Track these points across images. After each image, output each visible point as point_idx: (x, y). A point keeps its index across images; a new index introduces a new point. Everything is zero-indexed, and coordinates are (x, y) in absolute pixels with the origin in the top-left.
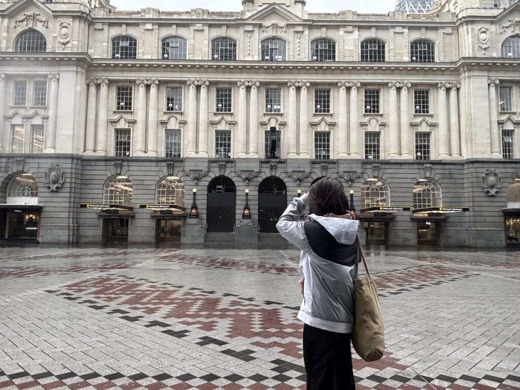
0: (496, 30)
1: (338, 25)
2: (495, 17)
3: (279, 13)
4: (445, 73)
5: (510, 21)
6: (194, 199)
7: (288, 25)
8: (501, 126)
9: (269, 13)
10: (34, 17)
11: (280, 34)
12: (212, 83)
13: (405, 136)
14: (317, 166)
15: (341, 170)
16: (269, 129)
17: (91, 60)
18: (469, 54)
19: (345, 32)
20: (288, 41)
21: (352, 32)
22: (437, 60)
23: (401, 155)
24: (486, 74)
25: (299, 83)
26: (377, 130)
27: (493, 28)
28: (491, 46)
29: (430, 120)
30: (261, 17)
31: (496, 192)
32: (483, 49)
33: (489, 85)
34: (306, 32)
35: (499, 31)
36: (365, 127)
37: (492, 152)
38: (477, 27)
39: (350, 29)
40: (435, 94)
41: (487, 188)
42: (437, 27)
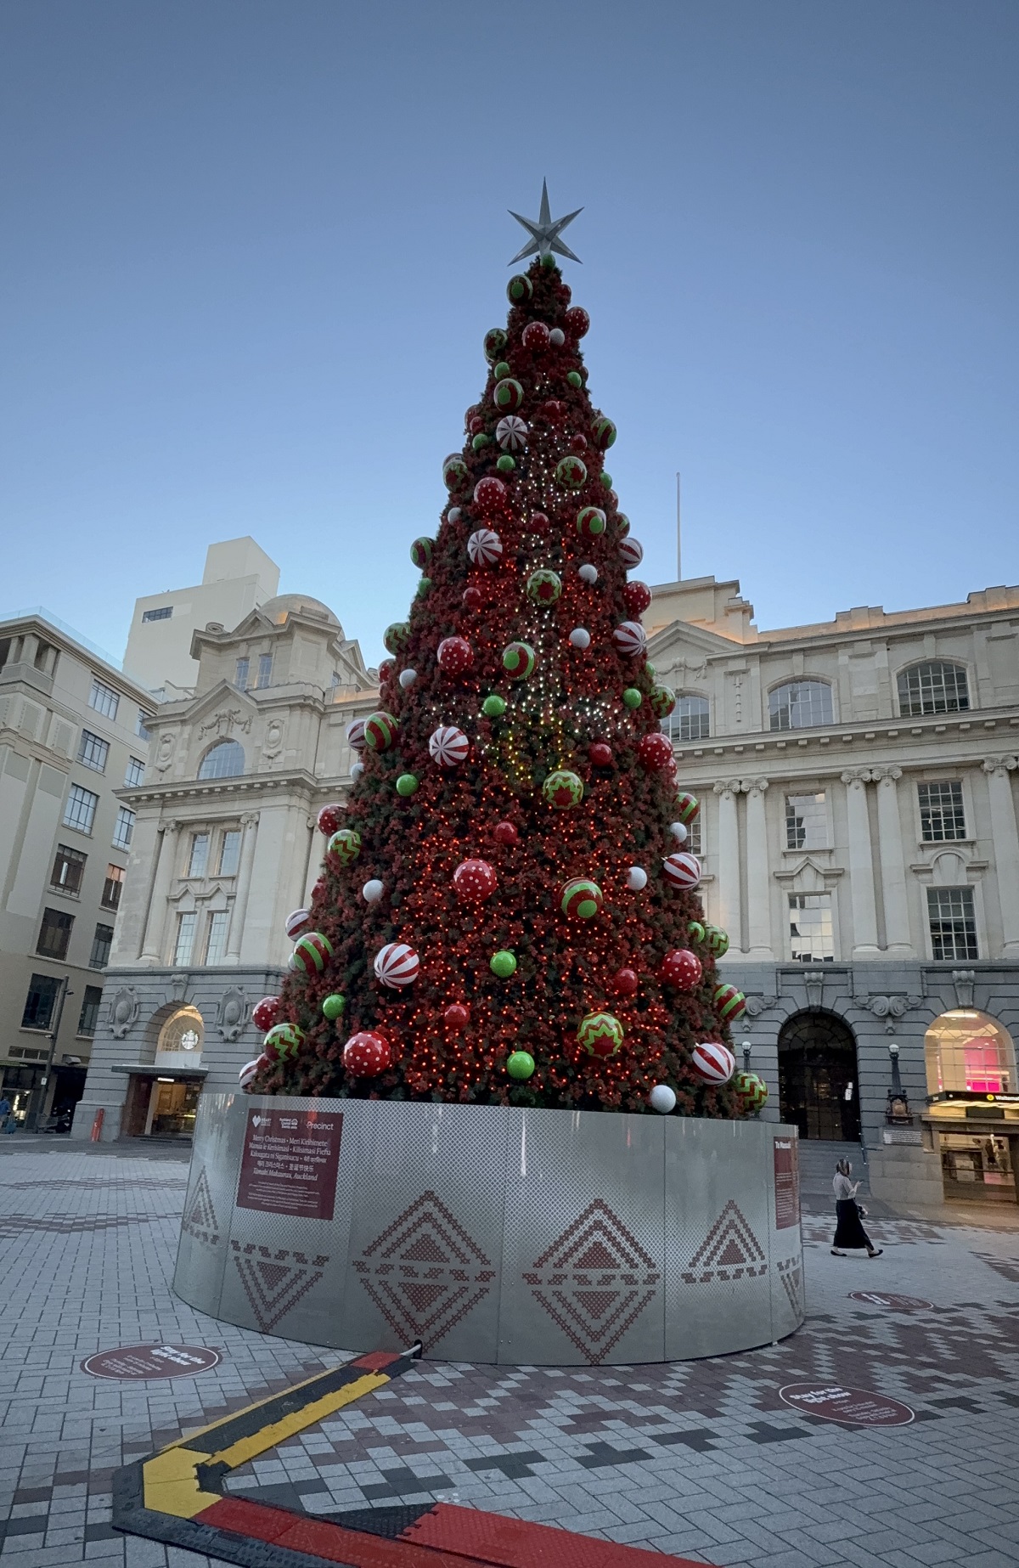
1: (834, 645)
3: (690, 640)
9: (667, 643)
10: (230, 718)
11: (693, 683)
14: (796, 979)
15: (861, 990)
17: (317, 783)
19: (851, 657)
20: (711, 696)
21: (871, 655)
25: (741, 782)
34: (755, 671)
36: (926, 877)
39: (865, 647)
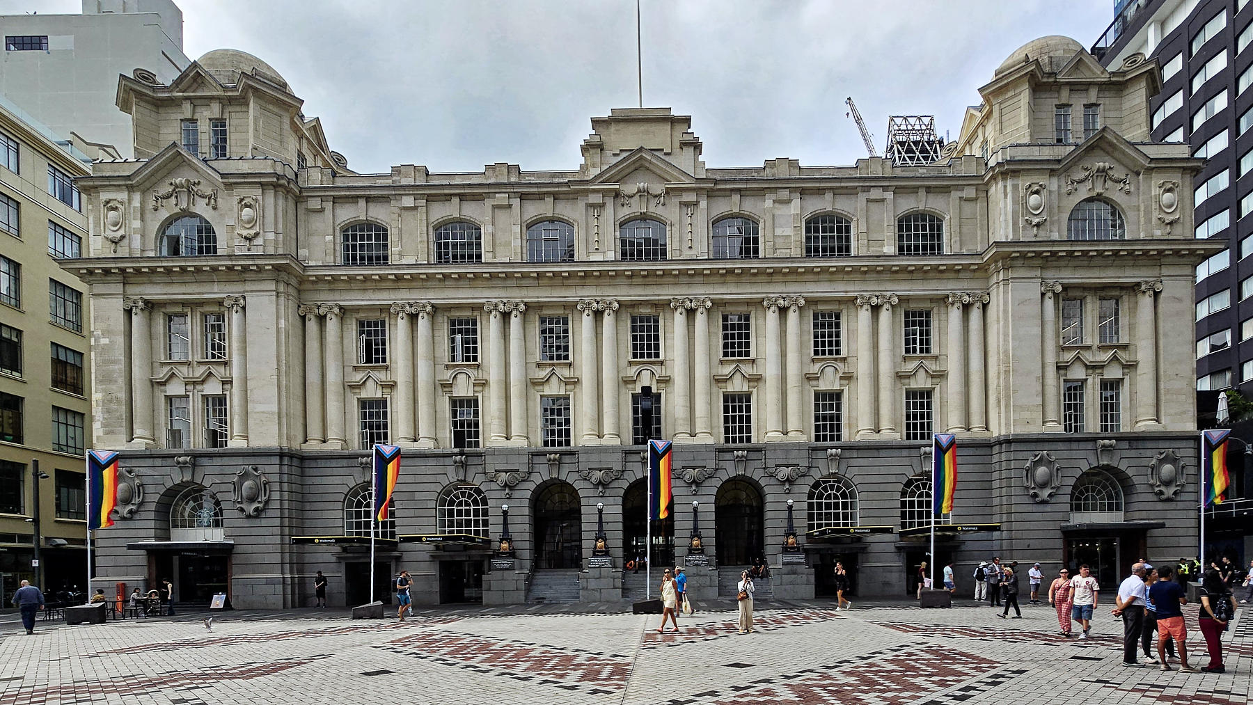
0: (1059, 186)
1: (763, 189)
2: (1059, 161)
3: (651, 167)
4: (961, 275)
5: (1086, 169)
6: (505, 524)
7: (668, 191)
8: (1062, 372)
9: (632, 168)
10: (190, 189)
11: (654, 209)
12: (529, 309)
13: (885, 396)
14: (728, 456)
15: (770, 463)
16: (639, 391)
17: (304, 271)
18: (1007, 237)
19: (774, 201)
20: (668, 223)
21: (789, 201)
22: (946, 250)
23: (879, 432)
24: (1038, 273)
25: (691, 301)
26: (837, 387)
27: (1053, 184)
28: (1048, 219)
29: (932, 366)
30: (618, 177)
31: (1050, 495)
32: (1034, 226)
33: (1043, 295)
34: (703, 204)
35: (1064, 190)
36: (814, 383)
37: (1044, 422)
38: (1023, 182)
39: (784, 194)
40: (943, 317)
41: (1034, 488)
42: (948, 186)
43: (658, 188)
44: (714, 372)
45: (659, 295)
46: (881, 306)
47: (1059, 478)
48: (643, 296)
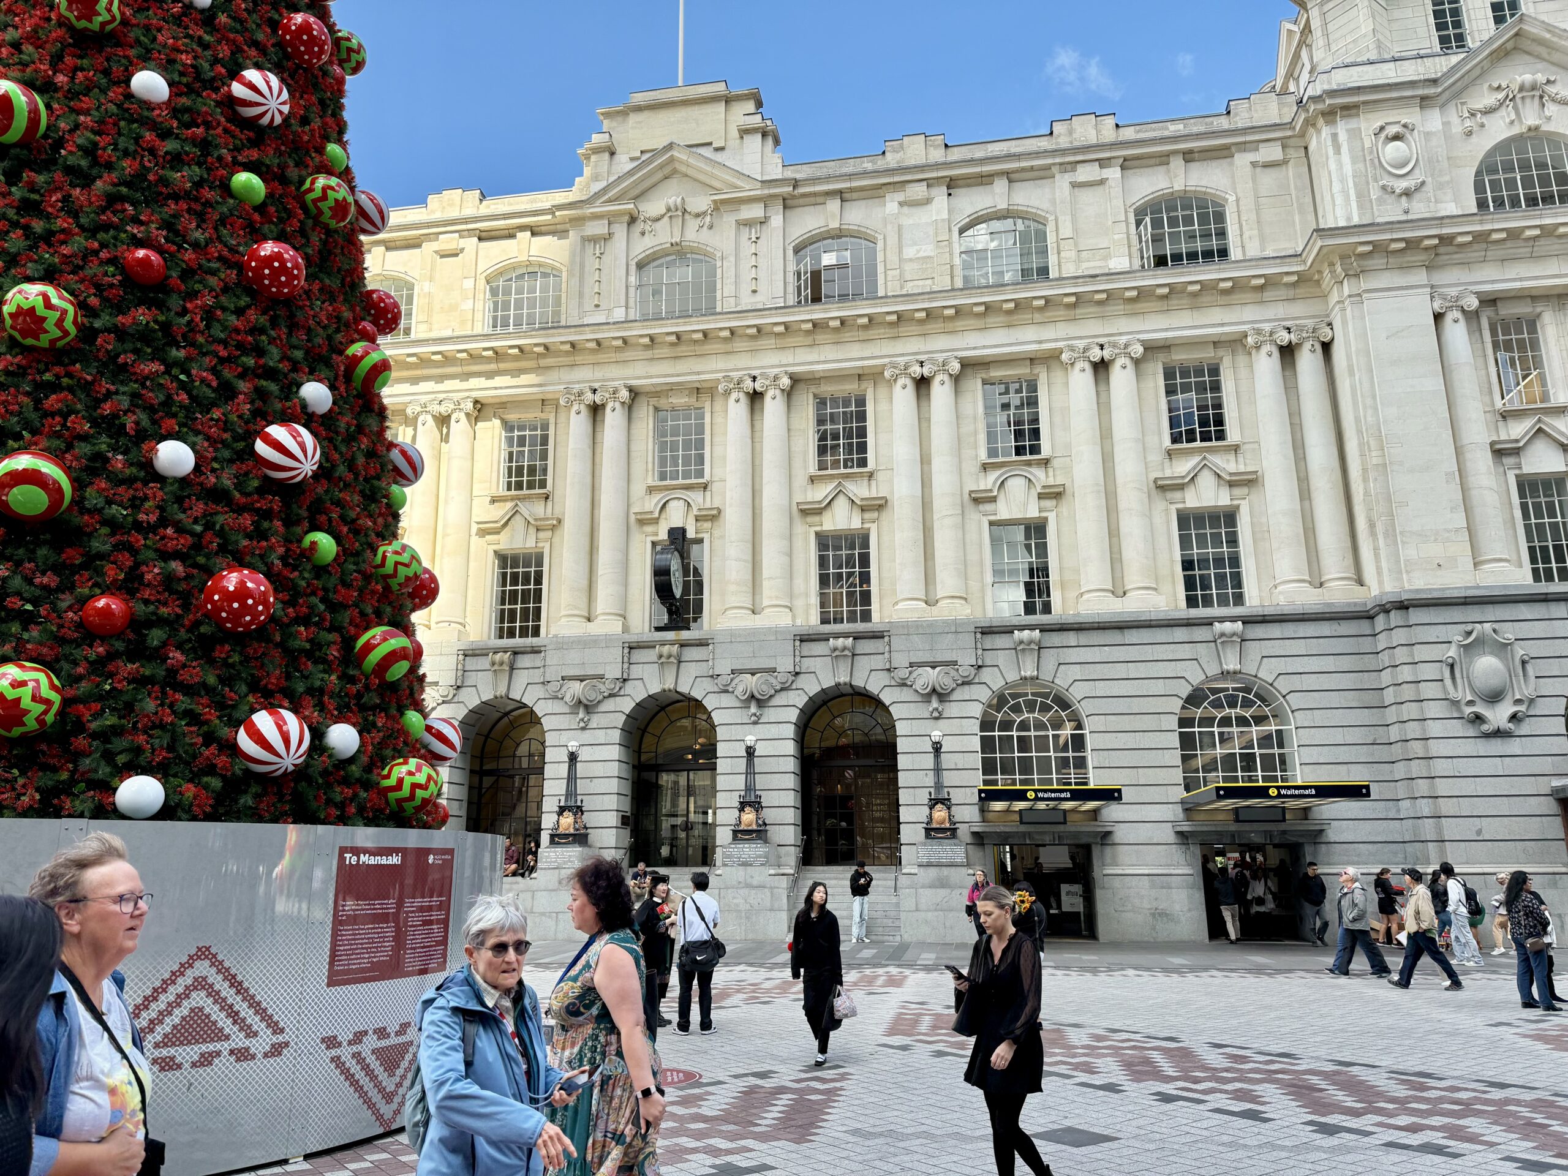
0: (1447, 124)
1: (881, 186)
2: (1435, 81)
3: (690, 172)
4: (1268, 295)
5: (1499, 88)
7: (717, 206)
8: (1509, 461)
9: (659, 175)
11: (693, 234)
12: (486, 408)
14: (819, 648)
15: (900, 660)
16: (663, 535)
18: (1349, 219)
19: (901, 204)
20: (719, 254)
21: (928, 201)
22: (1235, 253)
23: (1123, 595)
24: (1420, 277)
25: (754, 378)
26: (1034, 512)
27: (1433, 120)
28: (1429, 180)
29: (1228, 464)
30: (637, 192)
32: (1401, 195)
33: (1438, 317)
34: (777, 220)
35: (1457, 128)
36: (988, 507)
37: (1476, 565)
38: (1368, 123)
39: (918, 191)
40: (1243, 373)
41: (1471, 703)
42: (1226, 148)
43: (701, 202)
44: (798, 498)
45: (698, 373)
46: (1112, 361)
47: (1532, 679)
48: (672, 376)
